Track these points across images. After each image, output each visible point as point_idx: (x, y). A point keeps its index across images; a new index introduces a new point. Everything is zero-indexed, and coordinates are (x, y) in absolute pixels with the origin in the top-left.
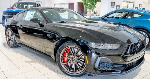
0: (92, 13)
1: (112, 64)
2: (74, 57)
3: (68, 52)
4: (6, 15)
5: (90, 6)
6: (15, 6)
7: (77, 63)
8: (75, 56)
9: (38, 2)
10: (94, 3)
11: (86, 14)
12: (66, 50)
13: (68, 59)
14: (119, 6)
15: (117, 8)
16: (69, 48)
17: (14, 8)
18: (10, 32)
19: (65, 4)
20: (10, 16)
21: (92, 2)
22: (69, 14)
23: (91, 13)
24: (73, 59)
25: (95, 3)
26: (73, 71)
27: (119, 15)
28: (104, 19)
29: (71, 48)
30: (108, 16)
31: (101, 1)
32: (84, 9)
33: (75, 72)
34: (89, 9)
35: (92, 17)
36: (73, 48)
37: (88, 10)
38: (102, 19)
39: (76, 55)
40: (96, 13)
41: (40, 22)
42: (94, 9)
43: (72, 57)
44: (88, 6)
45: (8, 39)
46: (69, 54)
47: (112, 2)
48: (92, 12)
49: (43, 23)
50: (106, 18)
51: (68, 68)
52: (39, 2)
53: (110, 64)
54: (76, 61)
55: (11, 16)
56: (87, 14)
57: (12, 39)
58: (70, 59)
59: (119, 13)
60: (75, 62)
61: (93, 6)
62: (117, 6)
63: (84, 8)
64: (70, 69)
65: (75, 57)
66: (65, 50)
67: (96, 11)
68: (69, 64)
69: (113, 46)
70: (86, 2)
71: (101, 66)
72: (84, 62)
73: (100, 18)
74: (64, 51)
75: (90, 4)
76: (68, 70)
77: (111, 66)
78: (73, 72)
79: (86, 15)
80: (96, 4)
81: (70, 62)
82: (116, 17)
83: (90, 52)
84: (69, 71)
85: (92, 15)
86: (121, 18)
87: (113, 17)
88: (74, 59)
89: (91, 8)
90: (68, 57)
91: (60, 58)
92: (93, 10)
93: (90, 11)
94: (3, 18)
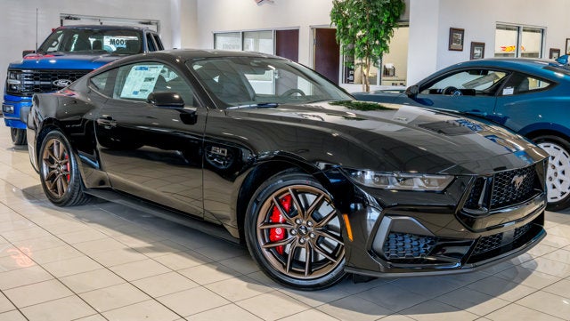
0: (374, 71)
1: (429, 242)
2: (304, 222)
3: (286, 206)
4: (20, 79)
5: (364, 45)
6: (55, 43)
7: (318, 244)
8: (310, 218)
9: (146, 23)
10: (383, 33)
11: (351, 78)
12: (280, 198)
13: (286, 230)
14: (482, 45)
15: (476, 51)
16: (288, 191)
17: (50, 49)
18: (58, 144)
19: (259, 33)
20: (37, 83)
21: (372, 30)
22: (276, 77)
23: (368, 71)
24: (303, 231)
25: (386, 31)
26: (303, 271)
27: (476, 83)
28: (419, 96)
29: (296, 192)
30: (434, 87)
31: (408, 26)
32: (341, 56)
33: (310, 273)
34: (362, 56)
35: (373, 89)
36: (304, 192)
37: (357, 61)
38: (410, 96)
39: (312, 216)
40: (391, 73)
41: (183, 106)
42: (381, 55)
43: (298, 222)
44: (358, 43)
45: (45, 171)
46: (288, 213)
47: (453, 31)
48: (372, 67)
49: (194, 109)
50: (426, 92)
51: (286, 263)
52: (149, 23)
53: (423, 240)
54: (312, 236)
55: (42, 83)
56: (353, 75)
57: (66, 170)
58: (291, 231)
59: (477, 72)
60: (308, 239)
61: (377, 42)
62: (474, 45)
63: (341, 51)
64: (291, 265)
65: (310, 224)
66: (276, 197)
67: (389, 66)
68: (288, 249)
69: (429, 180)
70: (349, 27)
71: (393, 245)
72: (340, 239)
73: (401, 91)
74: (272, 202)
75: (364, 36)
76: (285, 267)
77: (425, 246)
78: (303, 273)
79: (348, 81)
80: (388, 38)
81: (292, 242)
82: (462, 91)
83: (359, 208)
84: (291, 270)
85: (372, 81)
86: (483, 93)
87: (450, 90)
88: (306, 229)
89: (368, 54)
90: (284, 222)
91: (259, 226)
92: (375, 61)
93: (367, 66)
94: (8, 93)
